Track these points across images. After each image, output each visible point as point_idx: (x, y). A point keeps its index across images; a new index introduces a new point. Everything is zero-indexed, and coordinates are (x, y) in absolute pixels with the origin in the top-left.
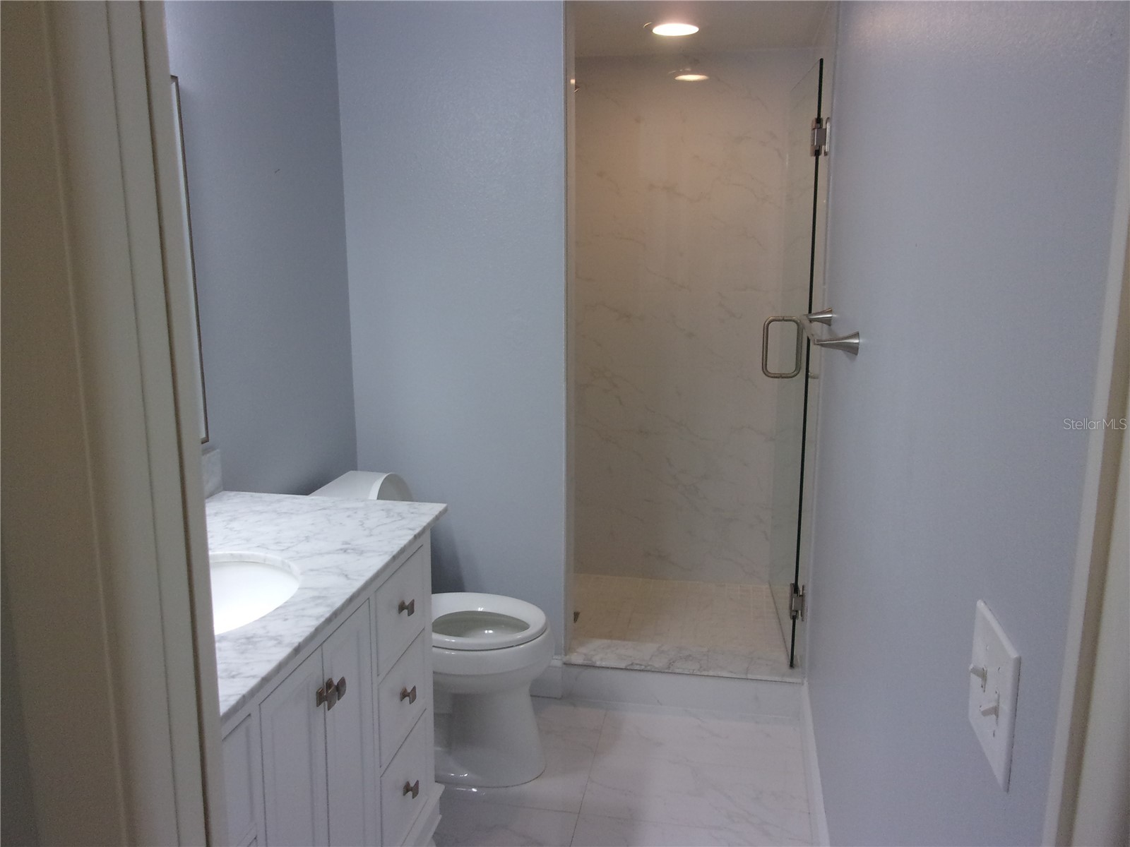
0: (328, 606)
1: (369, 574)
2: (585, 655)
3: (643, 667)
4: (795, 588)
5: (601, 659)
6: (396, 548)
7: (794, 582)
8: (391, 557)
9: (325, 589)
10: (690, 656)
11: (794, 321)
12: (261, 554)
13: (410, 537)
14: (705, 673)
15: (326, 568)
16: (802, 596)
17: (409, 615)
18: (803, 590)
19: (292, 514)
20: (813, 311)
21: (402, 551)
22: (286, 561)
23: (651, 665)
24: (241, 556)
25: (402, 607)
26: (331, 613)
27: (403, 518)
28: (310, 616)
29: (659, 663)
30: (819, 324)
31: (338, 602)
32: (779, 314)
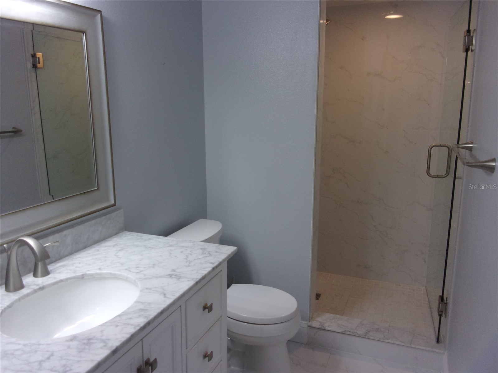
0: (146, 317)
1: (178, 295)
2: (320, 322)
3: (351, 333)
4: (442, 298)
5: (329, 326)
6: (199, 276)
7: (441, 295)
8: (195, 282)
9: (149, 303)
10: (378, 329)
11: (447, 147)
12: (125, 274)
13: (210, 269)
14: (387, 341)
15: (156, 288)
16: (446, 303)
17: (208, 313)
18: (446, 300)
19: (153, 248)
20: (460, 142)
21: (203, 278)
22: (137, 280)
23: (356, 332)
24: (115, 274)
25: (205, 308)
26: (145, 323)
27: (210, 255)
28: (132, 325)
29: (360, 332)
30: (464, 150)
31: (152, 314)
32: (438, 143)
